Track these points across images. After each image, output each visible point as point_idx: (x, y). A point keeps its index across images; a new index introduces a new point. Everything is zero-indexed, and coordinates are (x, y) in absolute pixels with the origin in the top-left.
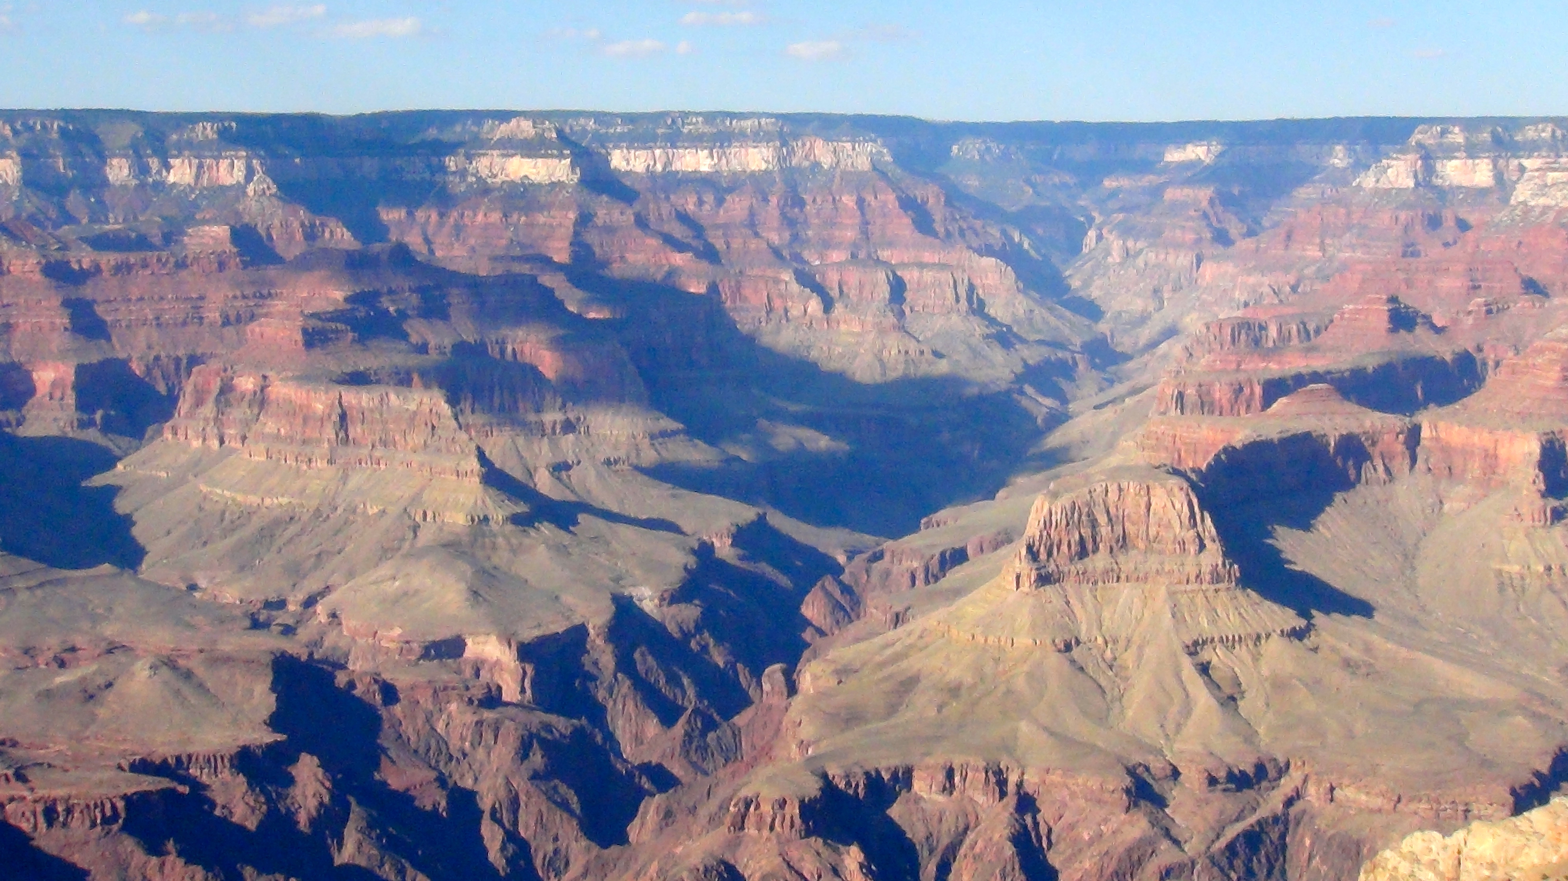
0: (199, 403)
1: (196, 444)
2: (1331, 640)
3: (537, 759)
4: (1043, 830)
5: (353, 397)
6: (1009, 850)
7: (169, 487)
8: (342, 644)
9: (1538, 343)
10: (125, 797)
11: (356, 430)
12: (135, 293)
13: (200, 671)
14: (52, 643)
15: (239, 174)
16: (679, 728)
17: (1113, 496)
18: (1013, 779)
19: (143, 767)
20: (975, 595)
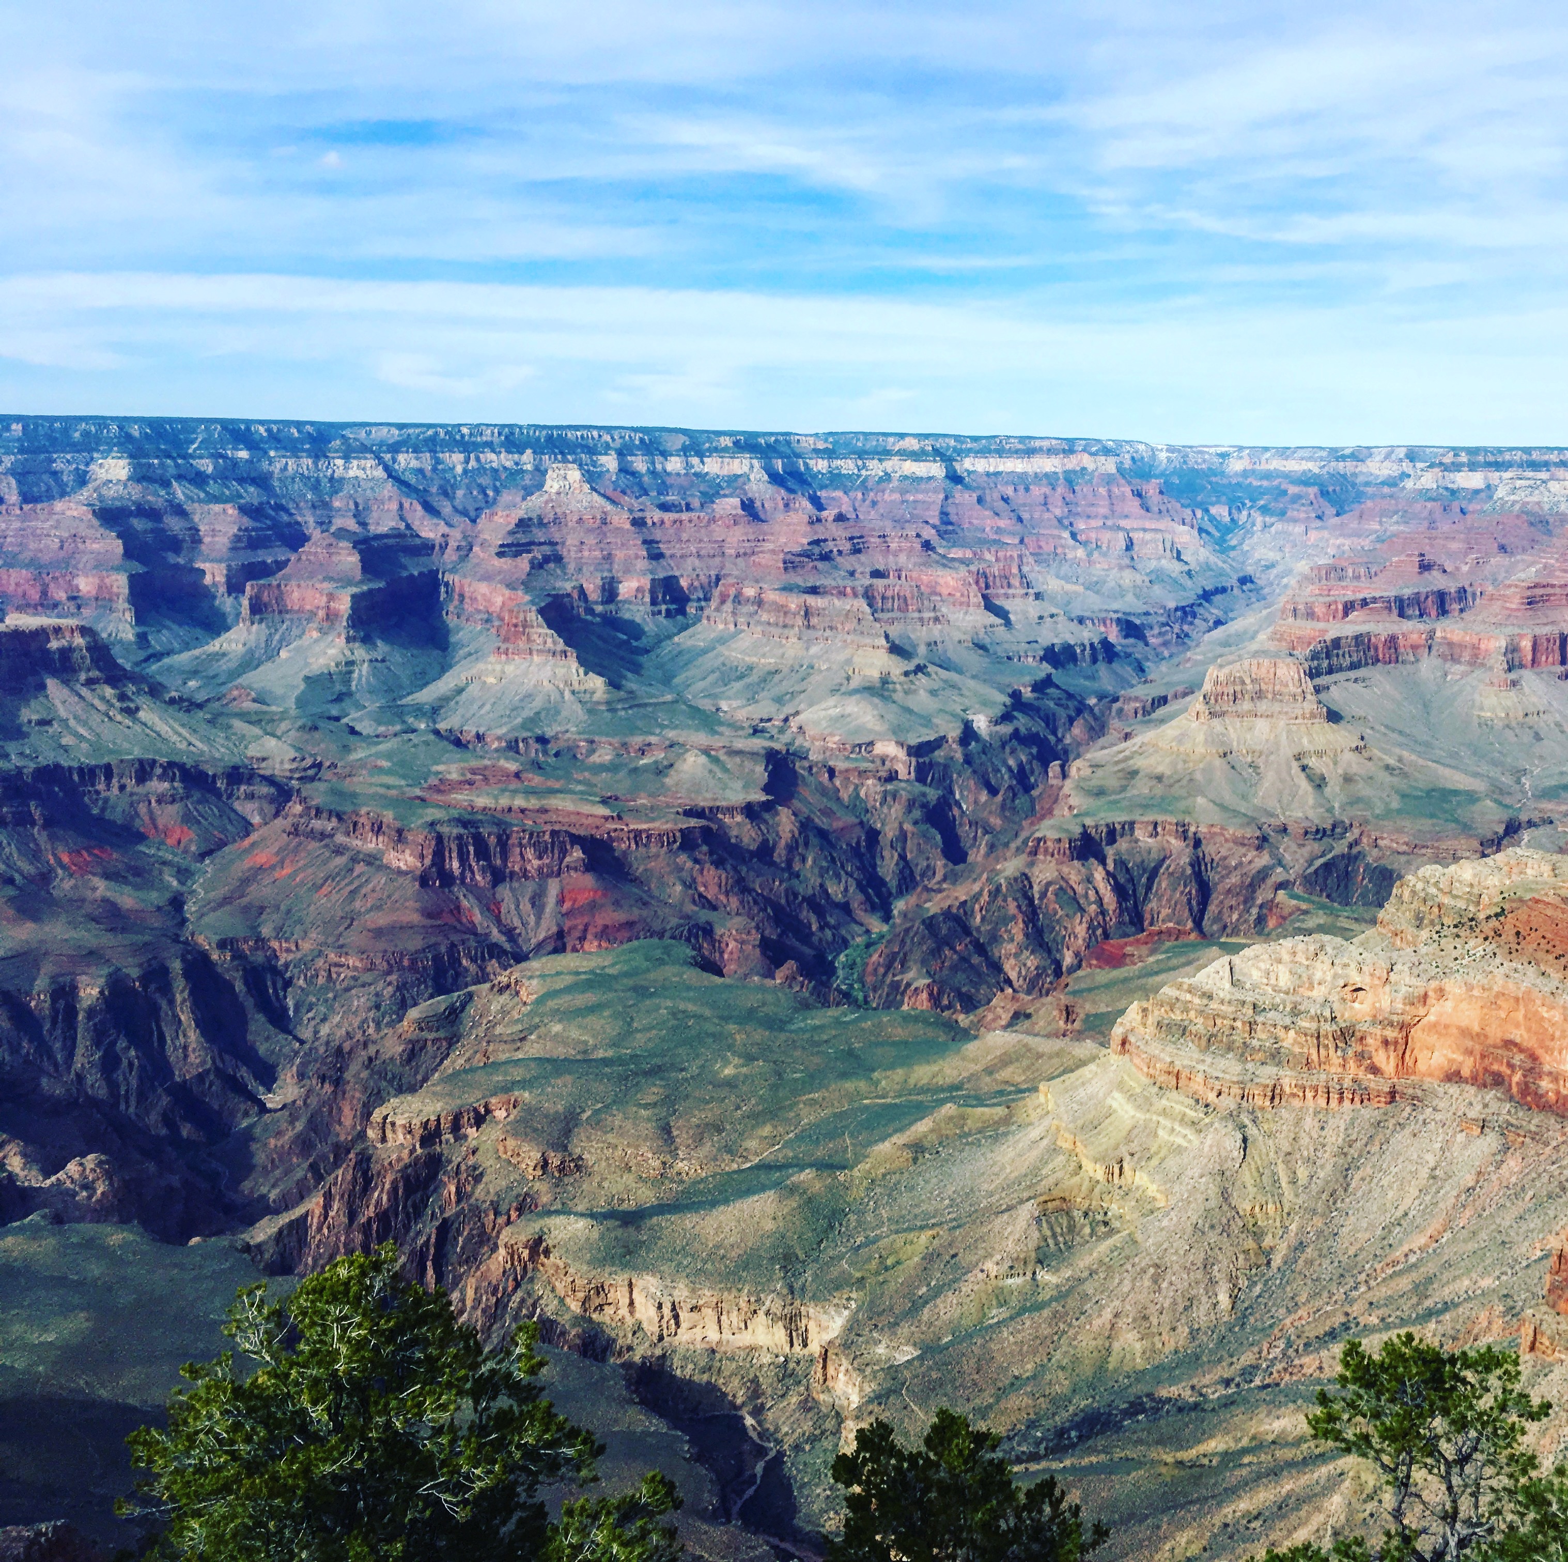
0: (723, 602)
1: (721, 626)
2: (1379, 754)
3: (917, 813)
4: (1208, 859)
5: (812, 600)
6: (1189, 871)
7: (704, 652)
8: (806, 744)
9: (1508, 582)
10: (681, 830)
11: (814, 621)
12: (685, 536)
13: (723, 757)
14: (637, 740)
15: (746, 469)
16: (999, 798)
17: (1254, 668)
18: (1193, 829)
19: (689, 813)
20: (1174, 723)
